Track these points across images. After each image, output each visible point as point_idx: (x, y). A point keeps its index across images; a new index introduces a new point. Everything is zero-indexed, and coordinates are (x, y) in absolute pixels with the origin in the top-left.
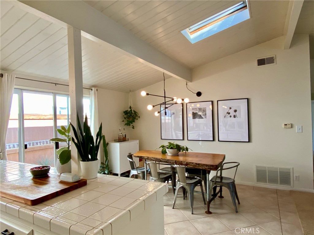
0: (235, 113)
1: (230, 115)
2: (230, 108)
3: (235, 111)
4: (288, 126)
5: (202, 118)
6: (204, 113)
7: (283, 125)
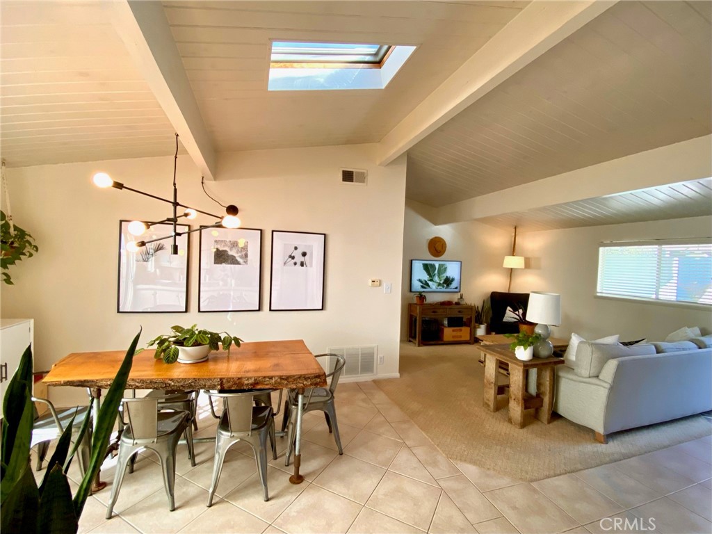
0: (303, 258)
1: (294, 261)
2: (296, 248)
3: (304, 254)
4: (375, 283)
5: (238, 263)
6: (243, 253)
7: (370, 281)
